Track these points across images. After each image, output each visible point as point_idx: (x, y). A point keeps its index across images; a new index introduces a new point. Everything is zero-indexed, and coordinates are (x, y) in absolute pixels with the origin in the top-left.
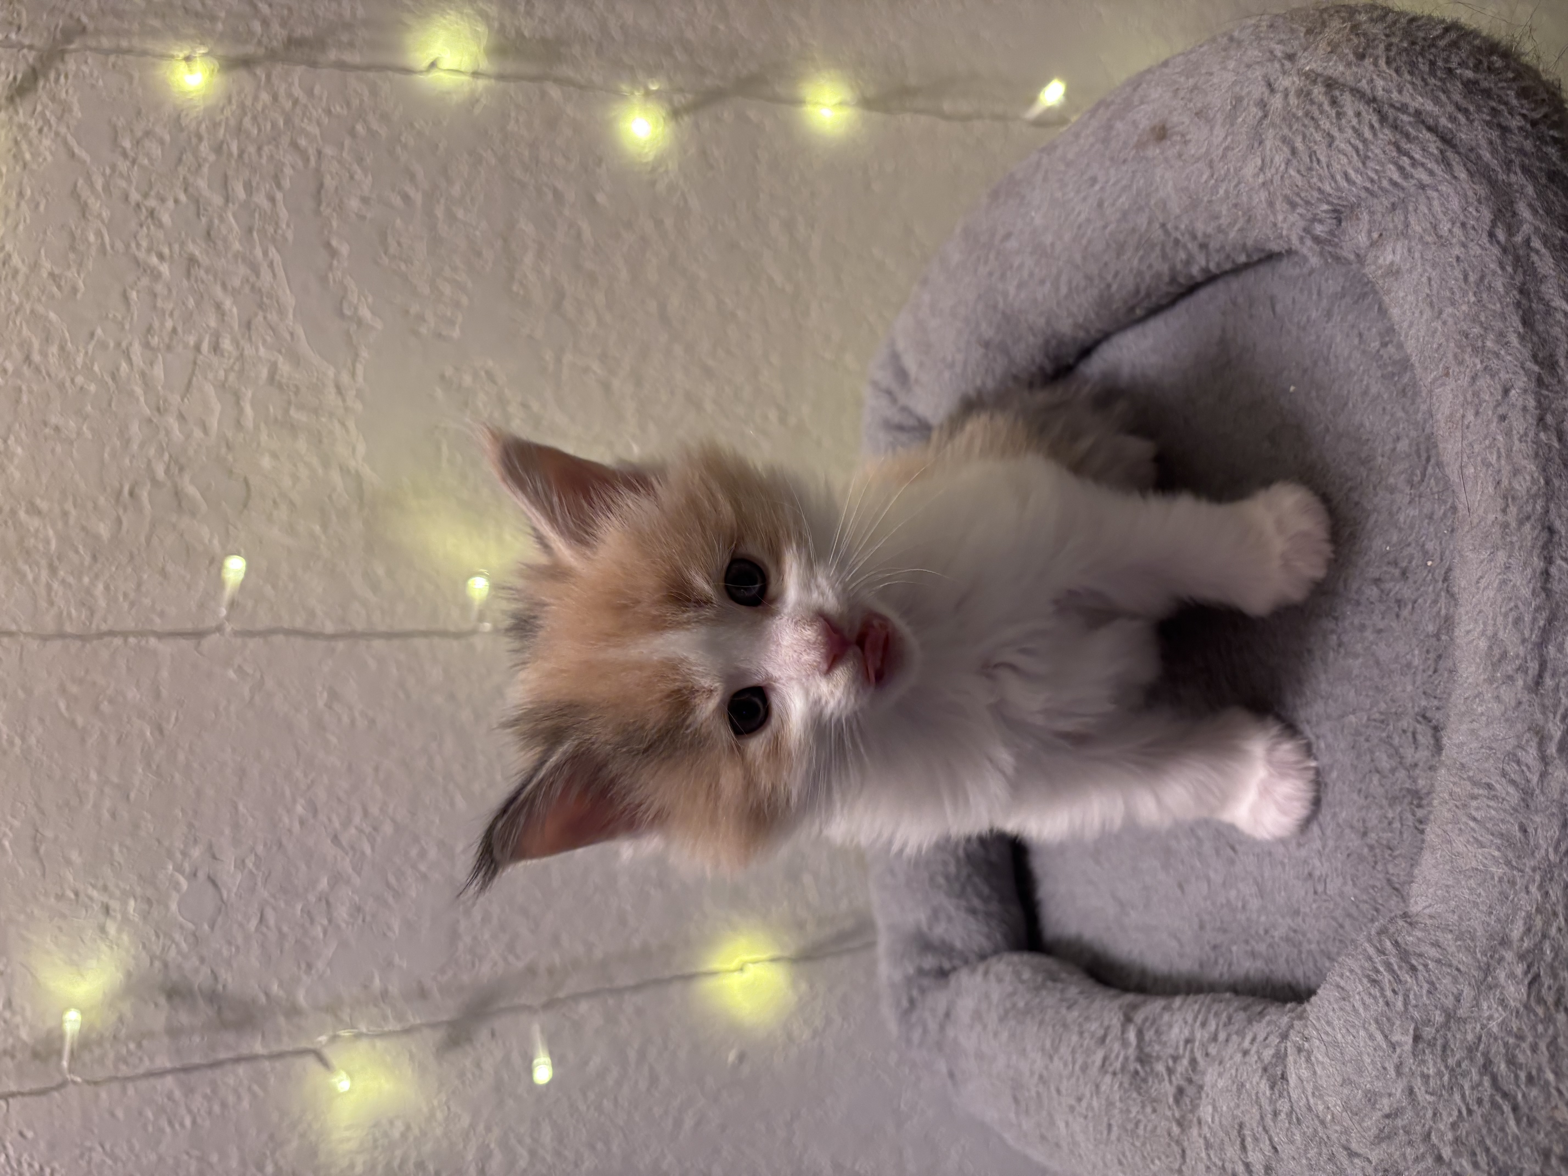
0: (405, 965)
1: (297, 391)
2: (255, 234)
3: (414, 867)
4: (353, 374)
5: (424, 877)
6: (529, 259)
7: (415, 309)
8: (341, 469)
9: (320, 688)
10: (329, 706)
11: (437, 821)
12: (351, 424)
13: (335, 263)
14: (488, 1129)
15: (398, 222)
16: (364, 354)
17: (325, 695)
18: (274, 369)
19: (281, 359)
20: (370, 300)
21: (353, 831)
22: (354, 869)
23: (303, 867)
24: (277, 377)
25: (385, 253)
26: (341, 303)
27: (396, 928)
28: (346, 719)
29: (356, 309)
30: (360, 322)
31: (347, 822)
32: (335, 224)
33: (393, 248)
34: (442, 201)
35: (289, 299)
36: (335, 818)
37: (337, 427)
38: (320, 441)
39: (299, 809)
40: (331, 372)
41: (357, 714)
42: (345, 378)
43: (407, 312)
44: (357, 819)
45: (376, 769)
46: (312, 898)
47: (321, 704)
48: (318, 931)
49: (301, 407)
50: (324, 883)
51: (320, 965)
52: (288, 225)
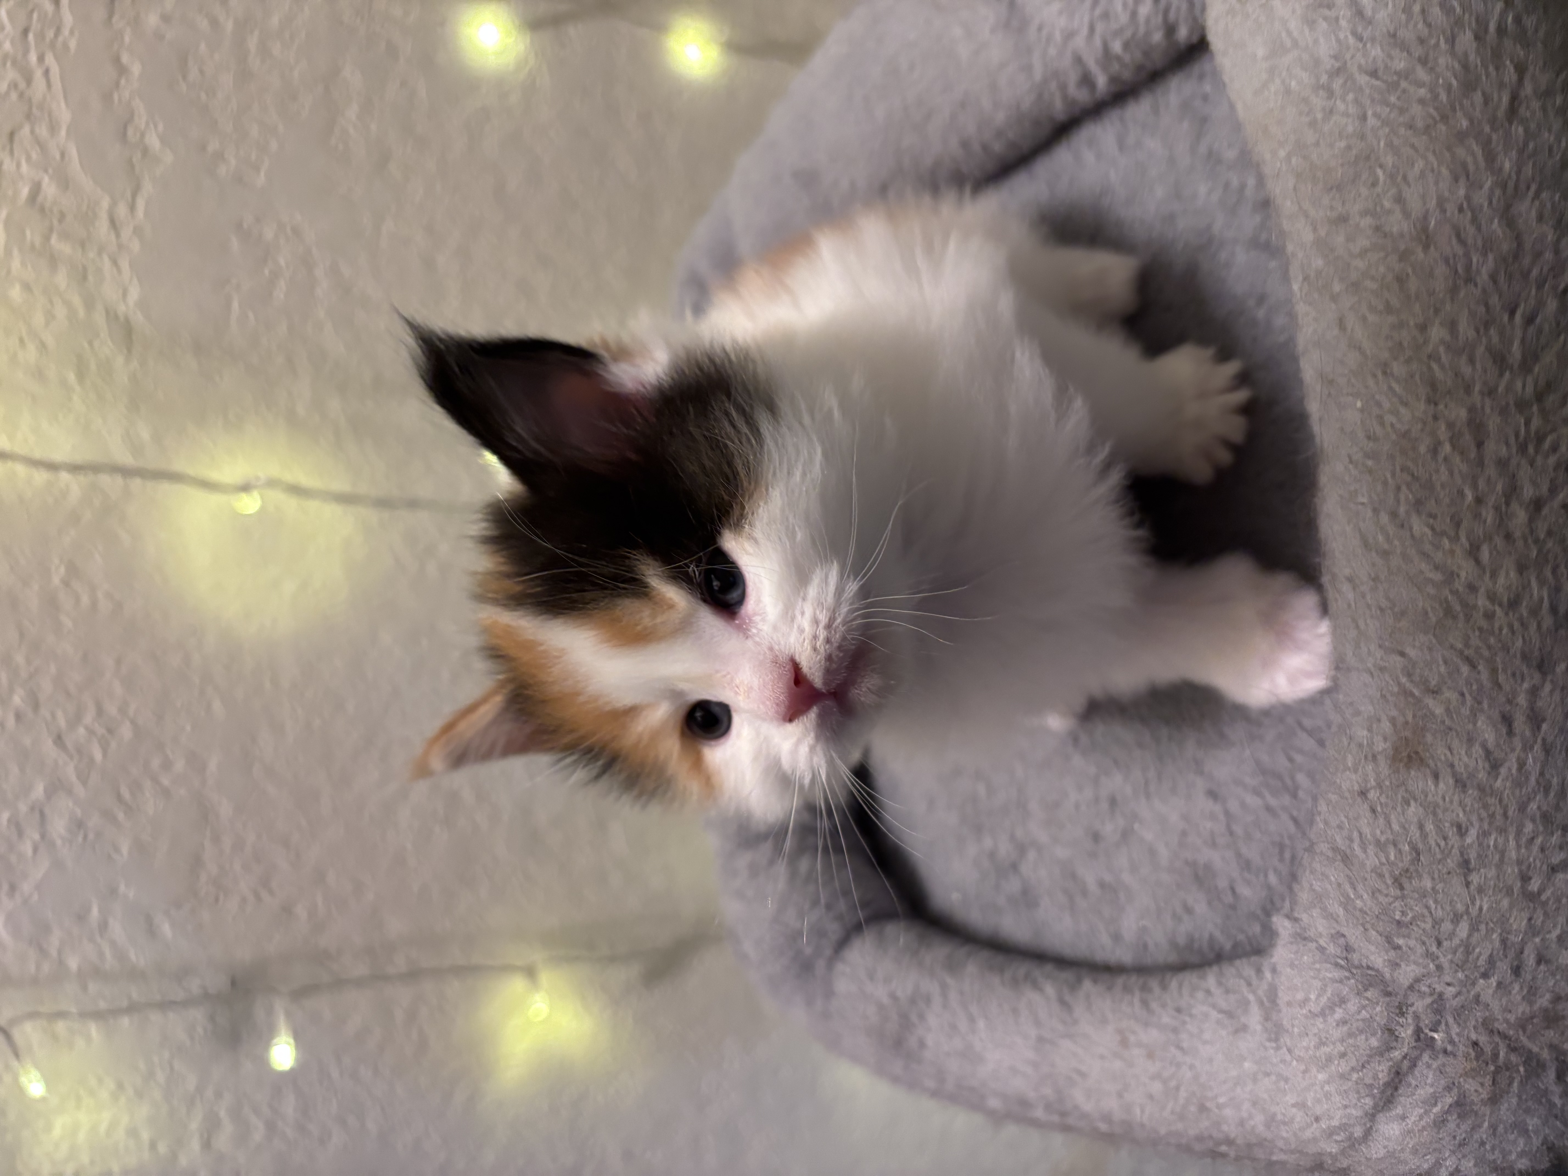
0: (131, 894)
1: (62, 217)
2: (31, 36)
3: (155, 780)
4: (132, 207)
5: (166, 793)
6: (352, 112)
7: (213, 146)
8: (107, 312)
9: (56, 561)
10: (66, 583)
11: (188, 728)
12: (125, 265)
13: (123, 82)
14: (218, 1095)
15: (203, 47)
16: (148, 187)
17: (62, 570)
18: (36, 190)
19: (46, 180)
20: (161, 127)
21: (81, 731)
22: (79, 777)
23: (15, 770)
24: (40, 199)
25: (184, 78)
26: (125, 127)
27: (125, 850)
28: (85, 600)
29: (143, 135)
30: (145, 151)
31: (76, 719)
32: (127, 39)
33: (193, 73)
34: (256, 33)
35: (64, 115)
36: (60, 714)
37: (107, 264)
38: (85, 278)
39: (17, 700)
40: (105, 203)
41: (100, 595)
42: (122, 210)
43: (203, 148)
44: (89, 718)
45: (118, 662)
46: (23, 808)
47: (56, 580)
48: (27, 848)
49: (65, 236)
50: (39, 791)
51: (26, 887)
52: (72, 32)
